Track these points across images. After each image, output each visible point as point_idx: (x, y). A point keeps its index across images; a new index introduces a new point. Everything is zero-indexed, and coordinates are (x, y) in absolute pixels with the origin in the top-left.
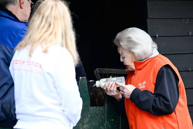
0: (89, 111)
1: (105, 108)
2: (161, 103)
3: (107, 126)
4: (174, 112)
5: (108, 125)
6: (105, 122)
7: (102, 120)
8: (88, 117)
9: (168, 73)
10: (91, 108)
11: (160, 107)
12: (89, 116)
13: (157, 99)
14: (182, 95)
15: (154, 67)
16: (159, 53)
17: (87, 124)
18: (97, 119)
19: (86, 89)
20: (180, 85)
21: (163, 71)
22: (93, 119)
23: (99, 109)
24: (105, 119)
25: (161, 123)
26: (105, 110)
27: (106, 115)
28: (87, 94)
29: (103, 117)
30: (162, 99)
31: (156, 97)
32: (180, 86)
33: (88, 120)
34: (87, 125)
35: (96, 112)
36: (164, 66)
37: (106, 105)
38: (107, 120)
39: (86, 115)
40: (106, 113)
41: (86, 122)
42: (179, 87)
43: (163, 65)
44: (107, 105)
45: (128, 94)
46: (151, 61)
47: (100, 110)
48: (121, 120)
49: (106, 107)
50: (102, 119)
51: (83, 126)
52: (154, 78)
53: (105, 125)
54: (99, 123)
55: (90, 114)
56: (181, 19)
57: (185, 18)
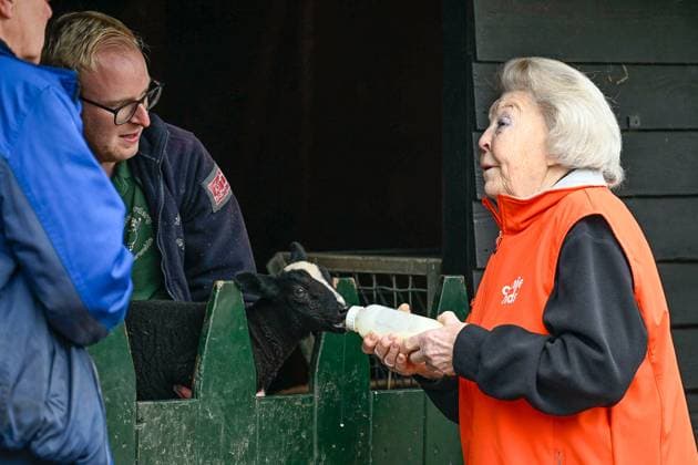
0: (251, 411)
1: (312, 399)
6: (311, 454)
7: (302, 446)
8: (248, 433)
12: (251, 429)
17: (242, 460)
18: (281, 443)
19: (239, 325)
22: (265, 441)
23: (289, 402)
24: (312, 445)
26: (312, 409)
27: (315, 427)
28: (245, 348)
29: (304, 437)
33: (247, 445)
35: (277, 414)
37: (316, 391)
38: (319, 448)
39: (239, 424)
40: (315, 419)
41: (241, 452)
44: (322, 393)
47: (294, 408)
48: (372, 448)
49: (316, 396)
50: (301, 444)
53: (311, 464)
54: (290, 458)
55: (255, 422)
56: (602, 67)
57: (613, 64)
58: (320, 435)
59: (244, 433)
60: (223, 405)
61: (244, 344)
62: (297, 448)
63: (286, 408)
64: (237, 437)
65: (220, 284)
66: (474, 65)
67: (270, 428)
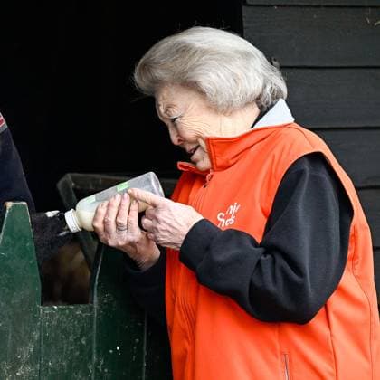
0: (35, 320)
1: (91, 308)
2: (279, 275)
3: (97, 370)
4: (323, 309)
5: (100, 368)
6: (91, 358)
7: (82, 351)
8: (33, 339)
9: (316, 181)
10: (44, 310)
11: (271, 287)
12: (36, 335)
13: (267, 259)
14: (356, 267)
15: (274, 156)
16: (293, 119)
17: (27, 363)
18: (63, 348)
19: (26, 242)
20: (355, 231)
21: (301, 173)
22: (49, 346)
23: (70, 311)
24: (91, 350)
25: (279, 354)
26: (91, 318)
27: (94, 333)
29: (84, 342)
30: (281, 261)
31: (265, 254)
32: (354, 235)
33: (32, 350)
34: (29, 369)
35: (60, 322)
36: (305, 156)
37: (95, 301)
38: (98, 352)
39: (25, 330)
40: (95, 326)
41: (26, 356)
42: (351, 238)
43: (303, 154)
44: (100, 302)
45: (171, 229)
46: (264, 138)
47: (75, 317)
48: (145, 353)
49: (96, 306)
50: (82, 349)
51: (14, 370)
52: (268, 195)
53: (90, 367)
54: (71, 362)
55: (40, 329)
56: (361, 10)
57: (372, 7)
58: (99, 341)
59: (29, 338)
60: (10, 313)
61: (30, 258)
62: (78, 353)
63: (68, 316)
64: (23, 343)
65: (9, 204)
66: (244, 8)
67: (53, 335)
